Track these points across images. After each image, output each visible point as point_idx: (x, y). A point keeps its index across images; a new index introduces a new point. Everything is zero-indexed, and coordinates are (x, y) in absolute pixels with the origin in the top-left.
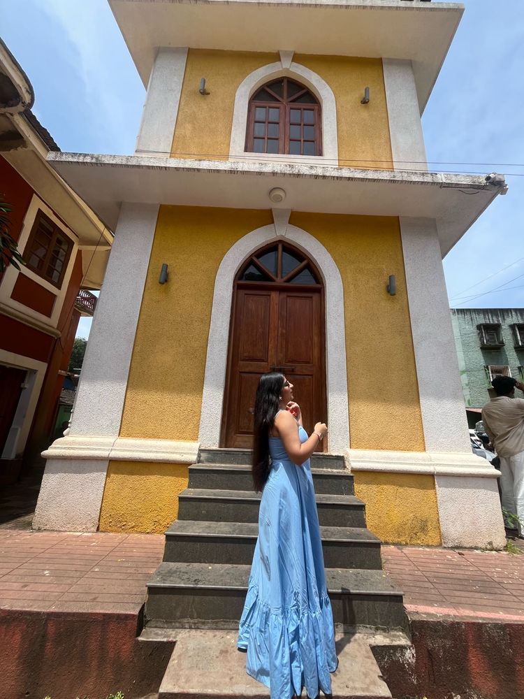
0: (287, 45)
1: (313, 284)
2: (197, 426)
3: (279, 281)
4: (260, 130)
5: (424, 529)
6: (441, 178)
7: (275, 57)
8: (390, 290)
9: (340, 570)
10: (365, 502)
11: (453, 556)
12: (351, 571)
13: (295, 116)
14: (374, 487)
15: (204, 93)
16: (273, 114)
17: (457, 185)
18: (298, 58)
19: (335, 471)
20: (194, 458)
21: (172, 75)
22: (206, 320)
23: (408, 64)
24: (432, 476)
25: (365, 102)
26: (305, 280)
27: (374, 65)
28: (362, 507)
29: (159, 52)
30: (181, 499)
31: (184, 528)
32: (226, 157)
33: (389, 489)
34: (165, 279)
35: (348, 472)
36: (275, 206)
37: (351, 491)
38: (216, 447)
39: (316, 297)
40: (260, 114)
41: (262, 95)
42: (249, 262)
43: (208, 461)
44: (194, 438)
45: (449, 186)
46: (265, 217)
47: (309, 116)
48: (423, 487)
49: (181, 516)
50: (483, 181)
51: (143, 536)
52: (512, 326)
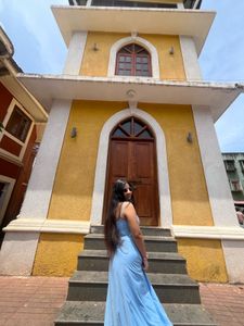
0: (134, 29)
1: (149, 138)
2: (90, 213)
3: (133, 136)
4: (122, 66)
5: (217, 272)
6: (213, 85)
7: (129, 34)
8: (189, 140)
9: (176, 305)
10: (184, 257)
11: (236, 289)
12: (183, 305)
13: (138, 60)
14: (188, 247)
15: (95, 50)
16: (128, 59)
17: (221, 89)
18: (139, 35)
19: (166, 238)
20: (88, 231)
21: (80, 43)
22: (95, 156)
24: (219, 240)
25: (172, 53)
26: (145, 135)
27: (176, 38)
28: (184, 261)
29: (74, 32)
30: (79, 258)
31: (80, 276)
32: (106, 76)
33: (196, 248)
34: (74, 135)
35: (172, 239)
36: (131, 100)
37: (176, 251)
38: (100, 224)
39: (151, 144)
40: (122, 59)
41: (123, 51)
42: (117, 127)
43: (95, 232)
44: (88, 220)
45: (217, 88)
46: (125, 105)
47: (145, 60)
48: (216, 247)
49: (80, 268)
50: (234, 86)
51: (56, 279)
52: (240, 161)
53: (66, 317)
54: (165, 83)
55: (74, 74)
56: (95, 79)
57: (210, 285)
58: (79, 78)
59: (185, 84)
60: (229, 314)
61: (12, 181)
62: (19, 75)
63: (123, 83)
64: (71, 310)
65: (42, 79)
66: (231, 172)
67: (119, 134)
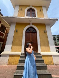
0: (31, 5)
2: (21, 50)
3: (31, 31)
4: (28, 14)
5: (51, 62)
6: (50, 19)
7: (30, 6)
8: (45, 32)
9: (42, 70)
10: (44, 59)
11: (55, 66)
12: (43, 70)
13: (32, 12)
14: (44, 57)
15: (21, 10)
16: (30, 12)
17: (52, 20)
18: (32, 6)
19: (39, 55)
20: (21, 54)
21: (17, 8)
23: (45, 7)
24: (52, 55)
25: (40, 11)
26: (34, 31)
27: (41, 7)
28: (43, 60)
29: (16, 5)
30: (19, 60)
31: (19, 65)
32: (24, 17)
33: (46, 57)
34: (17, 31)
35: (41, 55)
36: (30, 22)
37: (42, 58)
38: (24, 52)
39: (36, 33)
40: (28, 12)
41: (28, 10)
42: (27, 29)
43: (23, 54)
44: (21, 51)
45: (51, 20)
46: (29, 24)
47: (34, 12)
48: (51, 57)
49: (19, 63)
50: (55, 19)
51: (14, 65)
52: (57, 37)
53: (16, 74)
54: (39, 18)
55: (16, 16)
56: (22, 17)
57: (49, 65)
58: (18, 17)
59: (44, 18)
60: (54, 71)
61: (2, 43)
62: (2, 16)
63: (29, 18)
64: (17, 72)
65: (8, 17)
66: (55, 39)
67: (28, 31)
